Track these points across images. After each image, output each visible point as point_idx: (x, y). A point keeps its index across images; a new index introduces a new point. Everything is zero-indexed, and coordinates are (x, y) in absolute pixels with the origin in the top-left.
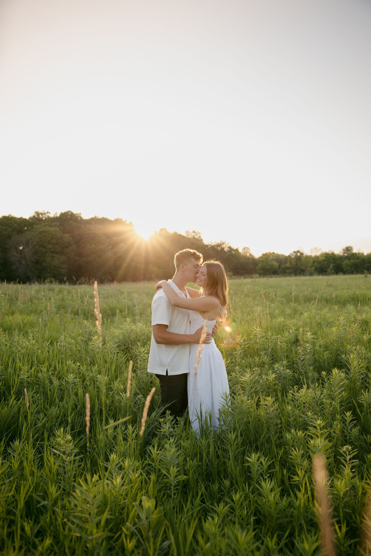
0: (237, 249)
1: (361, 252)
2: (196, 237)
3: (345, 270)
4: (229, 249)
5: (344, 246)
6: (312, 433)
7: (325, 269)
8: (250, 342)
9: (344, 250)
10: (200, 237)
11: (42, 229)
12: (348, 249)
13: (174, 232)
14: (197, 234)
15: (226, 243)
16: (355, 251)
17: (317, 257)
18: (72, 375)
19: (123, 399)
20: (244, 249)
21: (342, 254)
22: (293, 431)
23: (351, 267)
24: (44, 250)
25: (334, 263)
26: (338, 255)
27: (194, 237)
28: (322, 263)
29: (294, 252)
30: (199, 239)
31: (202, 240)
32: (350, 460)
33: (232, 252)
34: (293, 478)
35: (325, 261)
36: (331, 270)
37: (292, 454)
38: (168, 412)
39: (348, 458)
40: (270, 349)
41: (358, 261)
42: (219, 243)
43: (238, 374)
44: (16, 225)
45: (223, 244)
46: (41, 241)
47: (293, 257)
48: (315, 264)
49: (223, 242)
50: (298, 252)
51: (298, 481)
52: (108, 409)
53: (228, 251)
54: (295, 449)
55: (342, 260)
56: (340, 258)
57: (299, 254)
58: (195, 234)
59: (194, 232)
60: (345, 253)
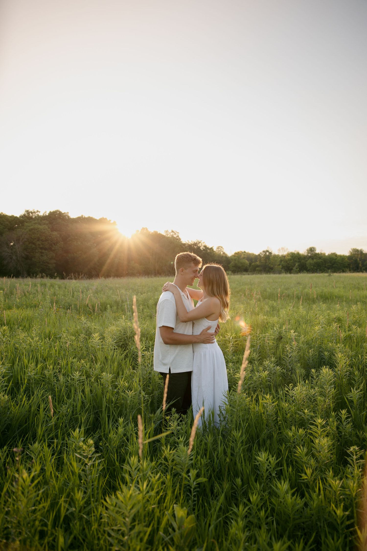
0: (212, 248)
1: (322, 252)
2: (175, 236)
3: (308, 269)
4: (204, 248)
5: (308, 247)
6: (313, 431)
7: (291, 268)
8: (238, 339)
9: (308, 250)
10: (178, 236)
11: (32, 227)
12: (312, 250)
13: (154, 231)
14: (175, 234)
15: (202, 242)
16: (318, 251)
17: (284, 256)
18: (78, 373)
19: (128, 396)
20: (218, 248)
21: (306, 254)
22: (293, 428)
23: (314, 266)
24: (34, 246)
25: (299, 262)
26: (303, 255)
27: (172, 236)
28: (288, 262)
29: (264, 252)
30: (177, 238)
31: (180, 239)
32: (356, 460)
33: (207, 251)
34: (301, 477)
35: (291, 260)
36: (297, 268)
37: (297, 451)
38: (174, 410)
39: (355, 457)
40: (258, 346)
41: (321, 260)
42: (196, 242)
43: (232, 370)
44: (7, 223)
45: (199, 243)
46: (31, 238)
47: (262, 256)
48: (282, 262)
49: (199, 241)
50: (267, 251)
51: (306, 479)
52: (113, 406)
53: (204, 250)
54: (300, 448)
55: (307, 259)
56: (305, 258)
57: (268, 253)
58: (173, 234)
59: (173, 231)
60: (309, 253)
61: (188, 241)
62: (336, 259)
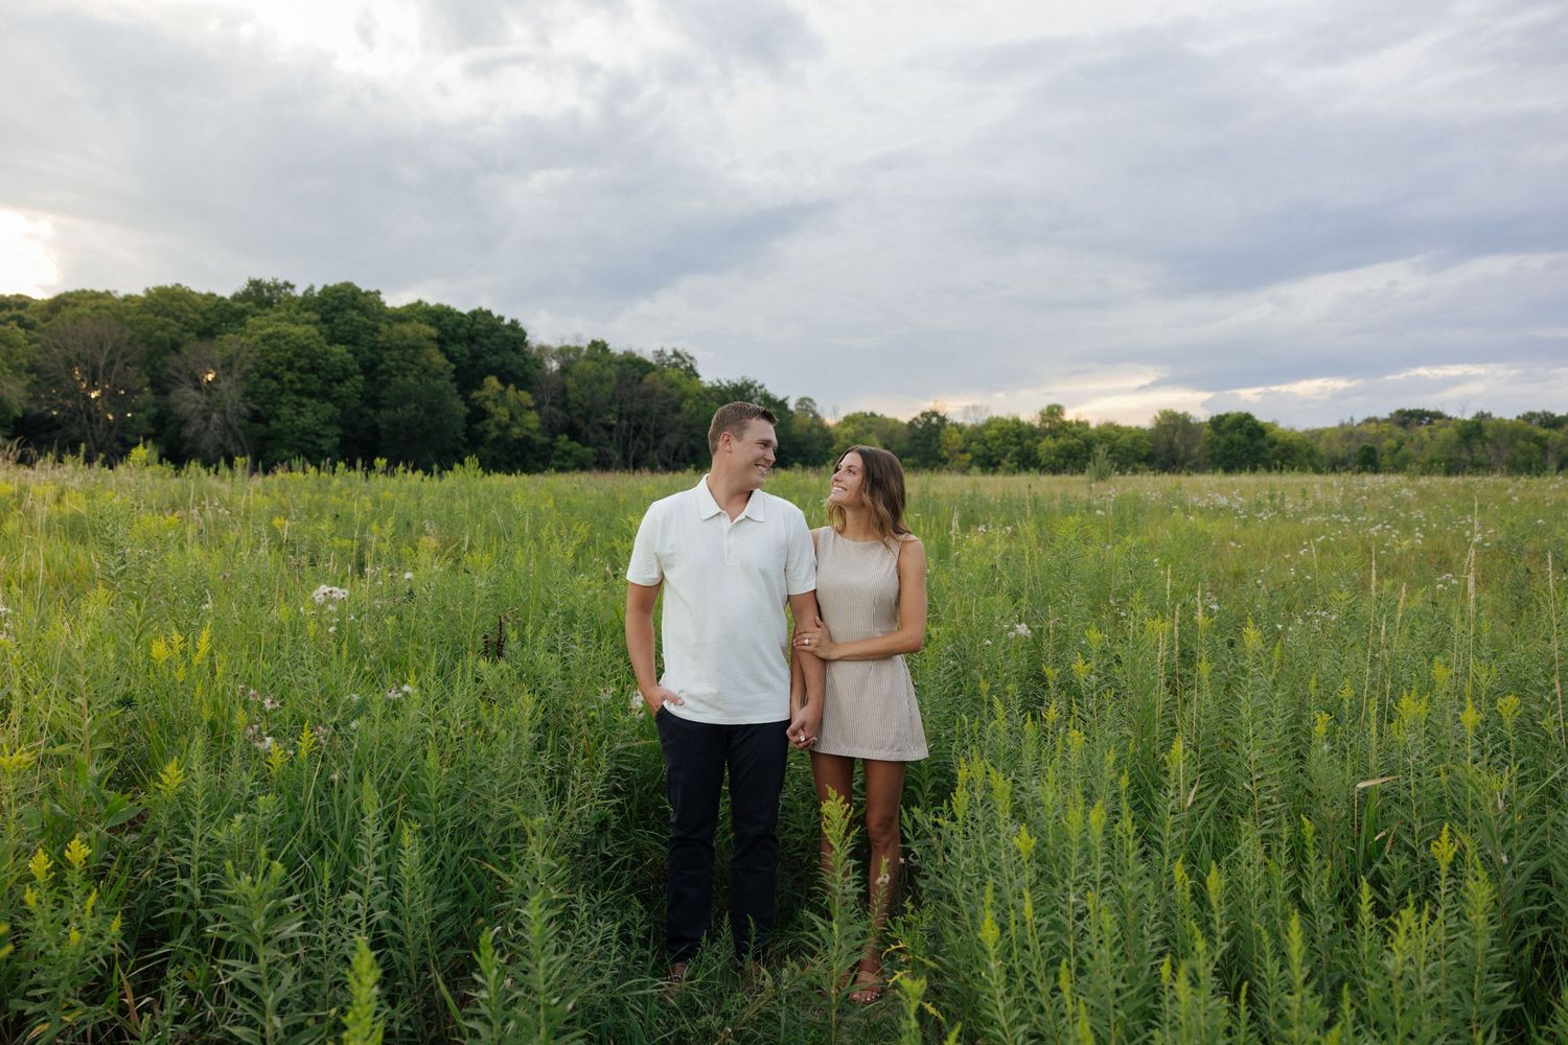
0: (783, 403)
1: (1082, 419)
2: (682, 367)
3: (1042, 463)
7: (996, 459)
9: (1042, 414)
10: (692, 367)
12: (1052, 412)
13: (625, 352)
14: (684, 361)
15: (757, 385)
16: (1069, 416)
17: (976, 429)
20: (802, 401)
21: (1037, 424)
23: (1058, 456)
24: (274, 385)
25: (1017, 444)
26: (1031, 427)
27: (675, 367)
28: (989, 445)
29: (924, 415)
30: (690, 372)
31: (697, 376)
35: (996, 438)
36: (1011, 462)
41: (1076, 440)
42: (740, 385)
44: (194, 315)
45: (751, 385)
46: (268, 361)
47: (920, 426)
48: (974, 444)
49: (749, 382)
50: (935, 414)
55: (1038, 437)
56: (1033, 433)
57: (934, 420)
58: (679, 360)
59: (676, 354)
60: (1044, 421)
61: (719, 382)
62: (1118, 438)
